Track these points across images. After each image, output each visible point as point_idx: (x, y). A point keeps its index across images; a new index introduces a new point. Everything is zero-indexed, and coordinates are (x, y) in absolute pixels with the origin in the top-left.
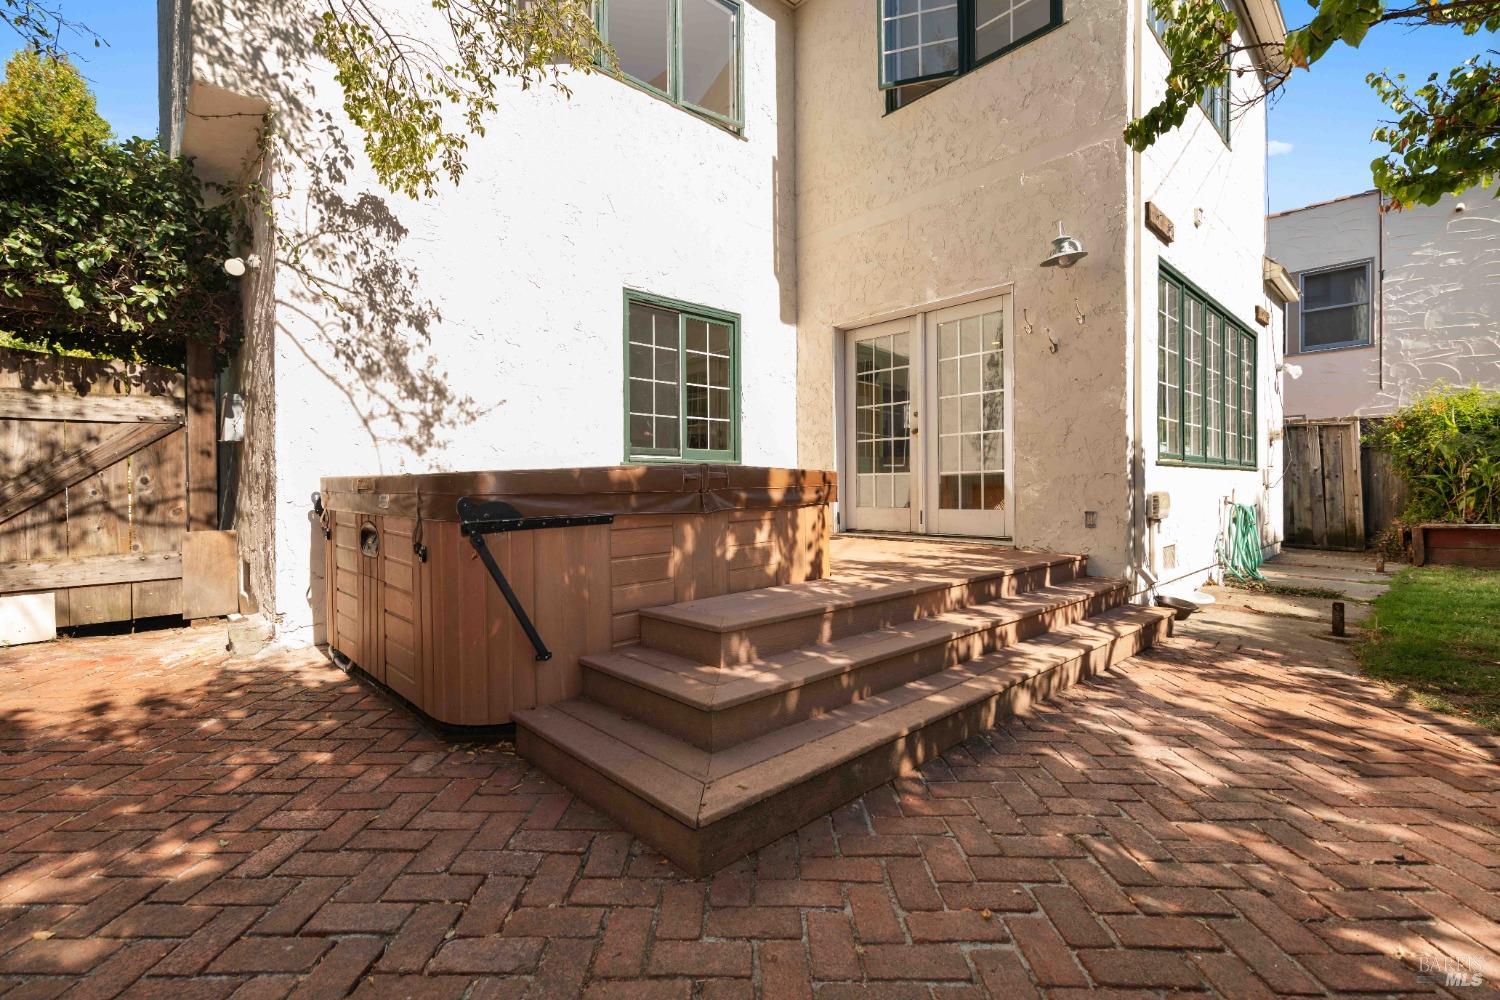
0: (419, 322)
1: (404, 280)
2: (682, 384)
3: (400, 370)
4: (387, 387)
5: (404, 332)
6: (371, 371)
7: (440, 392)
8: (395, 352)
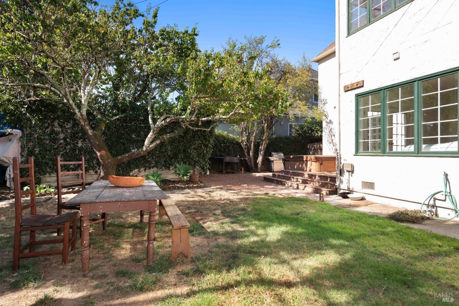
0: (334, 136)
1: (333, 130)
5: (333, 137)
6: (330, 143)
8: (332, 140)
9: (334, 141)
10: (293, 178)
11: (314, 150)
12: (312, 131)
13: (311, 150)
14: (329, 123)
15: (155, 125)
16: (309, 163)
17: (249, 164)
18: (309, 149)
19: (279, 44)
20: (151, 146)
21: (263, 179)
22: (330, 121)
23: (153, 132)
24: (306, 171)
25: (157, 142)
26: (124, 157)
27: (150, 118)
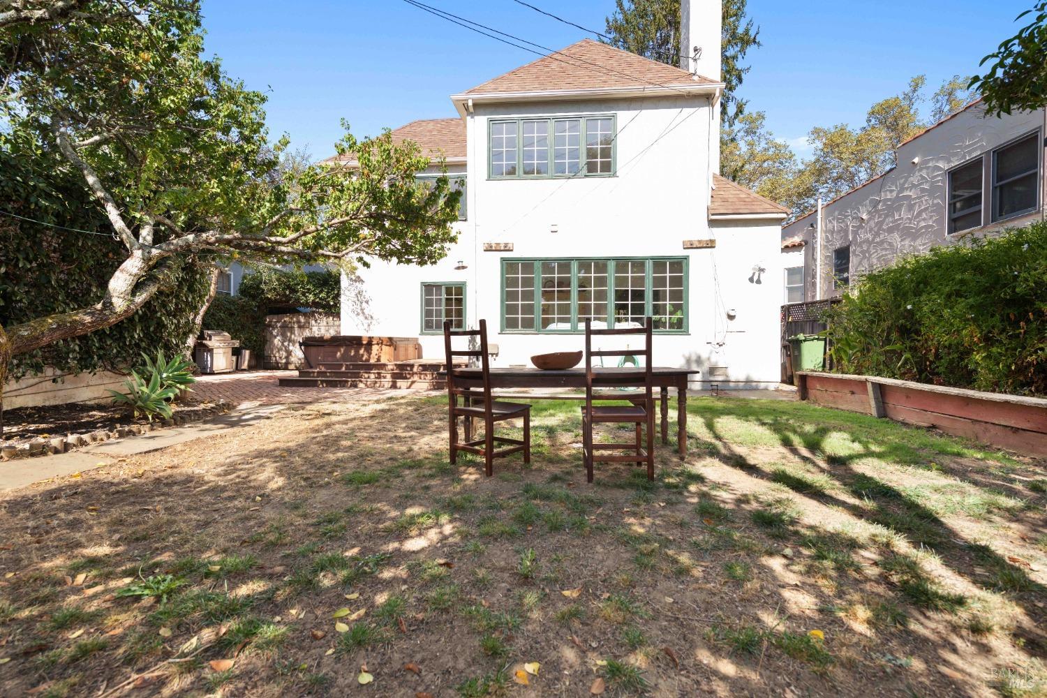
0: (367, 302)
1: (364, 293)
2: (443, 308)
3: (363, 313)
4: (361, 317)
5: (364, 305)
6: (358, 314)
7: (372, 317)
8: (362, 310)
9: (366, 311)
12: (293, 291)
13: (273, 328)
14: (355, 281)
15: (137, 238)
16: (375, 348)
18: (271, 325)
20: (138, 299)
22: (359, 277)
23: (146, 260)
24: (368, 360)
25: (153, 289)
26: (45, 329)
27: (113, 214)
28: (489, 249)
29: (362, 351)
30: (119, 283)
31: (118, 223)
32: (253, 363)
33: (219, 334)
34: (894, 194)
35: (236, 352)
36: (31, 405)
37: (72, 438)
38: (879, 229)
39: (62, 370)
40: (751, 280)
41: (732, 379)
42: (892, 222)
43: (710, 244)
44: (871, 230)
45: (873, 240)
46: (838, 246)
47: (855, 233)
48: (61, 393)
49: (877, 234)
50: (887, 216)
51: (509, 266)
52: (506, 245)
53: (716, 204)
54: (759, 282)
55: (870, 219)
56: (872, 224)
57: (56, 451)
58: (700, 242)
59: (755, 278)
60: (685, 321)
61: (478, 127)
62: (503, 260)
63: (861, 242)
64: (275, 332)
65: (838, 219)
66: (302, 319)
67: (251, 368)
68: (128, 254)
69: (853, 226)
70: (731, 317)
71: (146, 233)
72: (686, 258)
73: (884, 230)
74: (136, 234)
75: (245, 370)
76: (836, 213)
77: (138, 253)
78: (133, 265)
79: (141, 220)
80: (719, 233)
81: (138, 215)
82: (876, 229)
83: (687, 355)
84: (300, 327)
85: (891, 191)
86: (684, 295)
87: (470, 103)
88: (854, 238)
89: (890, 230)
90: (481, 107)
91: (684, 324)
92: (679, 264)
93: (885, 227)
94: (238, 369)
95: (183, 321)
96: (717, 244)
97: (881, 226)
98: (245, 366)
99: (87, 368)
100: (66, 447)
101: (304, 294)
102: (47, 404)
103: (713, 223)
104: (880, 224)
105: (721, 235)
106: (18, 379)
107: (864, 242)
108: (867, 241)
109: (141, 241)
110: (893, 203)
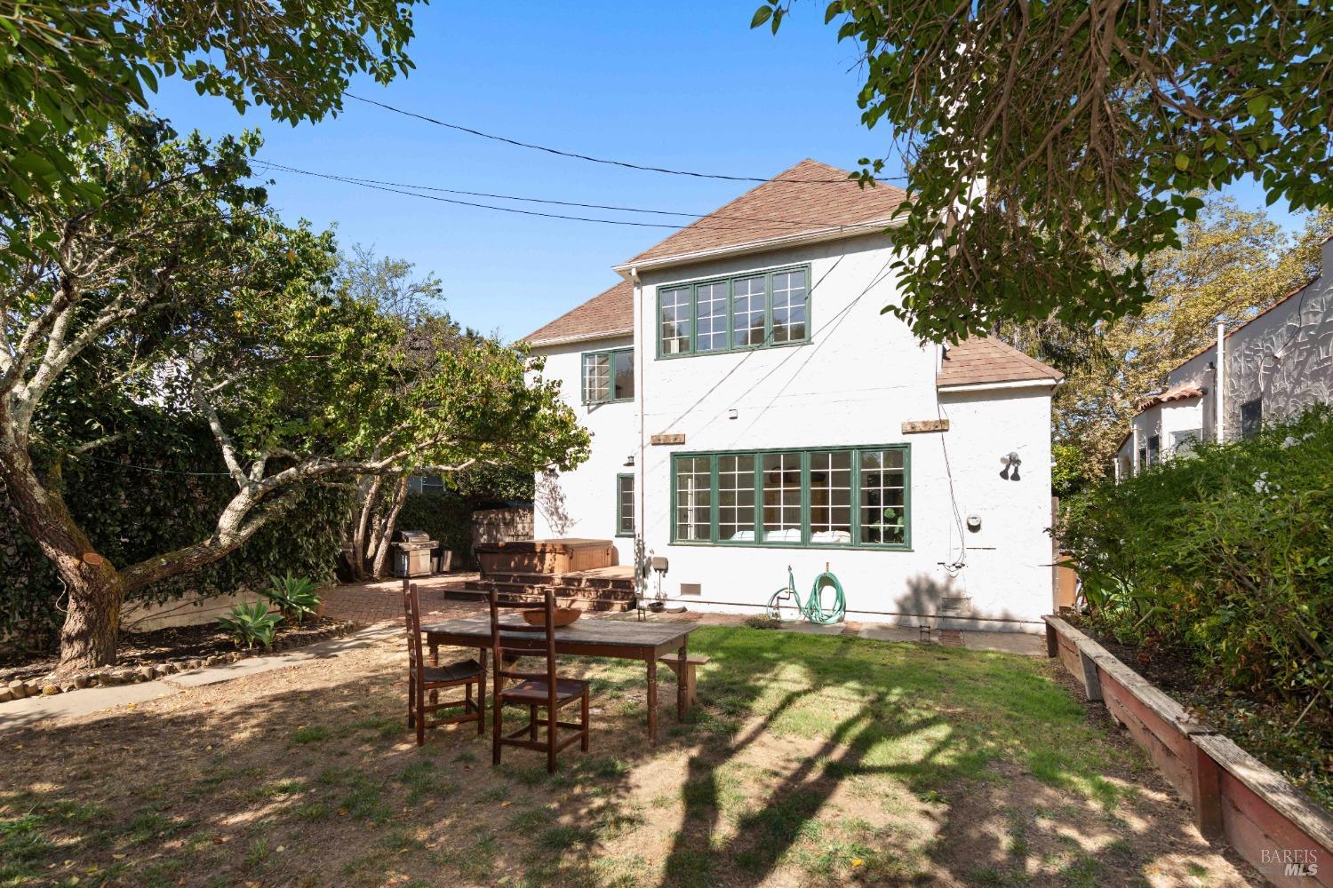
0: (561, 500)
1: (559, 490)
3: (558, 513)
4: (555, 518)
5: (559, 503)
6: (552, 514)
7: (566, 518)
8: (557, 509)
9: (560, 511)
10: (532, 588)
11: (488, 524)
12: (494, 485)
13: (481, 524)
15: (248, 476)
16: (548, 556)
17: (350, 561)
18: (476, 522)
19: (439, 291)
20: (243, 533)
21: (442, 595)
23: (252, 495)
24: (541, 571)
25: (260, 522)
26: (156, 567)
27: (228, 454)
28: (657, 442)
29: (536, 561)
30: (227, 520)
31: (231, 463)
32: (458, 563)
33: (416, 536)
34: (1319, 318)
35: (437, 553)
36: (178, 625)
37: (161, 667)
38: (1300, 375)
39: (201, 593)
40: (1004, 475)
41: (984, 614)
42: (1318, 364)
43: (941, 427)
44: (1289, 375)
45: (1292, 391)
46: (1246, 400)
47: (1269, 380)
48: (206, 614)
49: (1298, 382)
50: (1310, 353)
51: (681, 462)
52: (676, 437)
53: (950, 371)
54: (1016, 477)
55: (1287, 357)
56: (1290, 365)
57: (144, 679)
58: (925, 423)
59: (1011, 472)
60: (906, 532)
61: (646, 297)
62: (674, 455)
63: (1275, 395)
64: (481, 530)
65: (1247, 356)
66: (508, 516)
67: (454, 570)
68: (238, 491)
69: (1265, 369)
70: (974, 529)
71: (258, 469)
72: (907, 446)
73: (1306, 377)
74: (247, 472)
75: (445, 573)
76: (1244, 345)
77: (246, 490)
78: (240, 502)
79: (253, 456)
80: (952, 411)
81: (250, 453)
82: (1295, 374)
83: (914, 580)
84: (505, 524)
85: (1315, 314)
86: (905, 497)
87: (634, 272)
88: (1268, 387)
89: (1315, 376)
90: (646, 275)
91: (906, 537)
92: (898, 453)
93: (1307, 372)
94: (439, 572)
95: (322, 540)
96: (951, 427)
97: (1303, 369)
98: (446, 568)
99: (226, 590)
100: (154, 675)
101: (505, 488)
102: (193, 624)
103: (944, 398)
104: (1302, 364)
105: (955, 412)
106: (161, 604)
107: (1280, 393)
108: (1283, 392)
109: (251, 477)
110: (1318, 333)
